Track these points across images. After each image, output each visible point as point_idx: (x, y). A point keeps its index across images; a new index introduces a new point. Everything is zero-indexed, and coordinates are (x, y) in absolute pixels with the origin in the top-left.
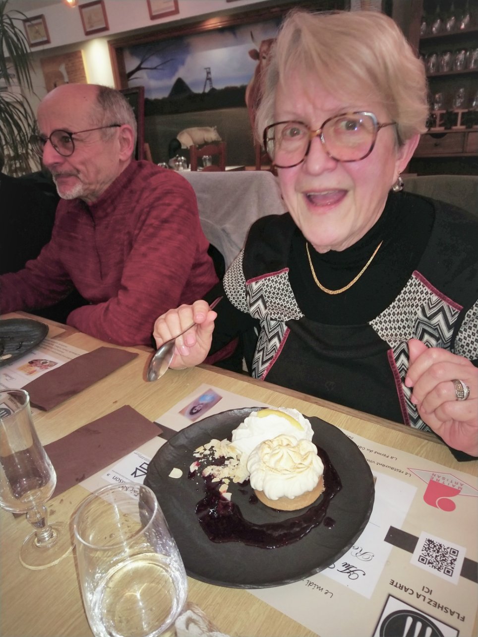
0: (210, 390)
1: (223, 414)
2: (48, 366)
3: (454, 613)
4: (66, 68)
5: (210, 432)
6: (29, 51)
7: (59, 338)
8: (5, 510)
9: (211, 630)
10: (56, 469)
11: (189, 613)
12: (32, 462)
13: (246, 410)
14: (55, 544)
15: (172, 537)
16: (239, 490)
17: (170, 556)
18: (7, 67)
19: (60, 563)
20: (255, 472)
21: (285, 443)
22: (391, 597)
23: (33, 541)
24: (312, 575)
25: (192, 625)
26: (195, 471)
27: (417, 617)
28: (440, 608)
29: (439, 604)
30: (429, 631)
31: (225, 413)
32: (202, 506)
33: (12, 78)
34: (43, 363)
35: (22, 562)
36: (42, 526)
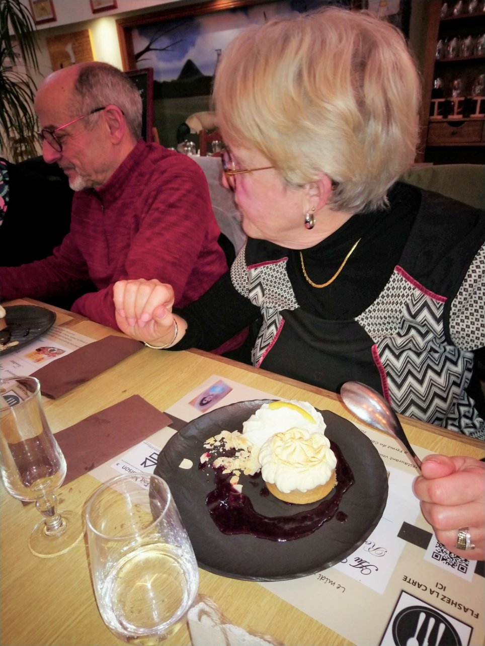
0: (220, 382)
1: (233, 406)
2: (56, 353)
3: (468, 609)
4: (73, 48)
5: (220, 423)
6: (34, 29)
7: (67, 326)
8: (14, 497)
9: (223, 623)
10: (66, 458)
11: (201, 605)
12: (43, 450)
13: (257, 402)
14: (64, 533)
15: (184, 529)
16: (249, 482)
17: (181, 547)
18: (12, 46)
19: (69, 552)
20: (267, 465)
21: (298, 436)
22: (403, 593)
23: (43, 529)
24: (324, 568)
25: (204, 617)
26: (206, 462)
27: (430, 613)
28: (454, 605)
29: (453, 601)
30: (442, 627)
31: (235, 405)
32: (212, 498)
33: (17, 57)
34: (51, 351)
35: (32, 550)
36: (51, 514)
